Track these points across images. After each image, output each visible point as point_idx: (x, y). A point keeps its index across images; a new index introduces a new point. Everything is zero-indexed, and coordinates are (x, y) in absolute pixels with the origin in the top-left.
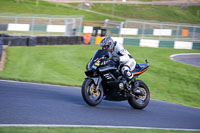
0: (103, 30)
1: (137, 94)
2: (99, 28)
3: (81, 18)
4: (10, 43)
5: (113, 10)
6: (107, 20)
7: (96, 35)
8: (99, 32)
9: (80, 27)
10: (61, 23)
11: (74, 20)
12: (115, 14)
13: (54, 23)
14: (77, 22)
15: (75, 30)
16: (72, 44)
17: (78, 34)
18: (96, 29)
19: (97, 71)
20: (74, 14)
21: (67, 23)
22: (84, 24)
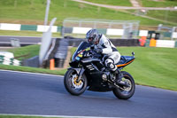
0: (157, 34)
1: (122, 86)
2: (153, 32)
3: (137, 23)
4: (74, 44)
5: (166, 16)
6: (160, 25)
7: (150, 38)
8: (154, 35)
9: (137, 31)
10: (120, 27)
11: (131, 25)
12: (168, 19)
13: (113, 27)
14: (134, 27)
15: (132, 33)
16: (128, 46)
17: (135, 37)
18: (150, 33)
19: (80, 62)
20: (131, 19)
21: (125, 27)
22: (140, 29)
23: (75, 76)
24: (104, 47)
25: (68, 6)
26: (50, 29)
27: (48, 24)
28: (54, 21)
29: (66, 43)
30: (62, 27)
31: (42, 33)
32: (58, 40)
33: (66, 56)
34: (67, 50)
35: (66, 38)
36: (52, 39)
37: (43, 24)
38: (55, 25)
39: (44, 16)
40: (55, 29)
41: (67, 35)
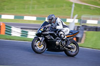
1: (69, 48)
23: (39, 42)
24: (58, 25)
25: (84, 8)
26: (74, 21)
27: (73, 18)
28: (76, 16)
29: (83, 29)
30: (81, 20)
31: (69, 23)
32: (78, 27)
33: (82, 36)
34: (83, 33)
35: (83, 26)
36: (75, 27)
37: (70, 18)
38: (77, 18)
39: (70, 14)
40: (76, 21)
41: (83, 24)
